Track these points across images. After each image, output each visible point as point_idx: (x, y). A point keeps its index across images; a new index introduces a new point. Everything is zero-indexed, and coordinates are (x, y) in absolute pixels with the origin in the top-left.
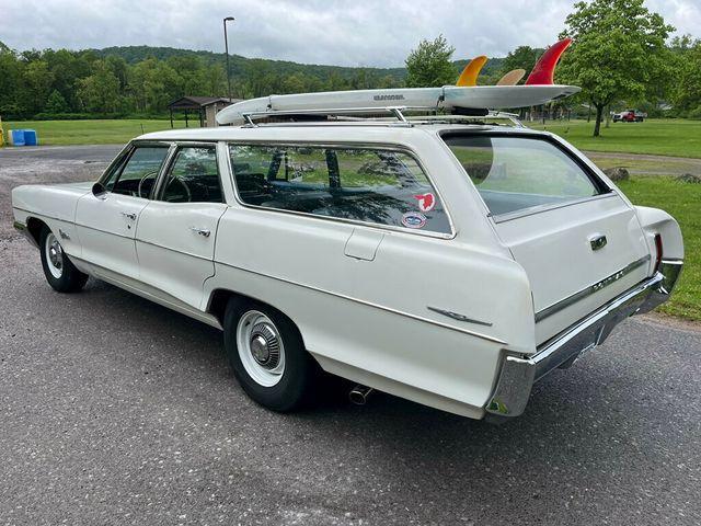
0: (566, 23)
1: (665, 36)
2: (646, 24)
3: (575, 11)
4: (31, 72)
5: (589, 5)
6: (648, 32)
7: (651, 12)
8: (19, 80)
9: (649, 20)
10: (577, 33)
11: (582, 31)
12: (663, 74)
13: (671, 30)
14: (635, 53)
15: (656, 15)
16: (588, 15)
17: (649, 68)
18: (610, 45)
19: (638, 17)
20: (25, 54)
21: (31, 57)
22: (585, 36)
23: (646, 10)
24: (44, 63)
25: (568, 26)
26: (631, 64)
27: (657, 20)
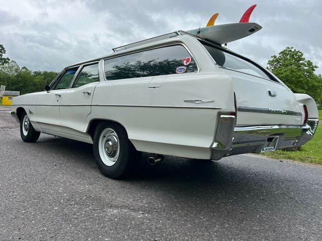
0: (268, 64)
1: (314, 70)
2: (305, 65)
3: (271, 59)
4: (37, 80)
5: (278, 57)
6: (306, 68)
7: (307, 60)
8: (31, 83)
9: (306, 63)
10: (273, 68)
11: (275, 67)
12: (313, 86)
13: (316, 67)
14: (300, 77)
15: (309, 61)
16: (278, 61)
17: (307, 83)
18: (288, 73)
19: (301, 62)
20: (35, 72)
21: (37, 74)
22: (276, 69)
23: (304, 59)
24: (43, 77)
25: (269, 66)
26: (299, 82)
27: (310, 63)
